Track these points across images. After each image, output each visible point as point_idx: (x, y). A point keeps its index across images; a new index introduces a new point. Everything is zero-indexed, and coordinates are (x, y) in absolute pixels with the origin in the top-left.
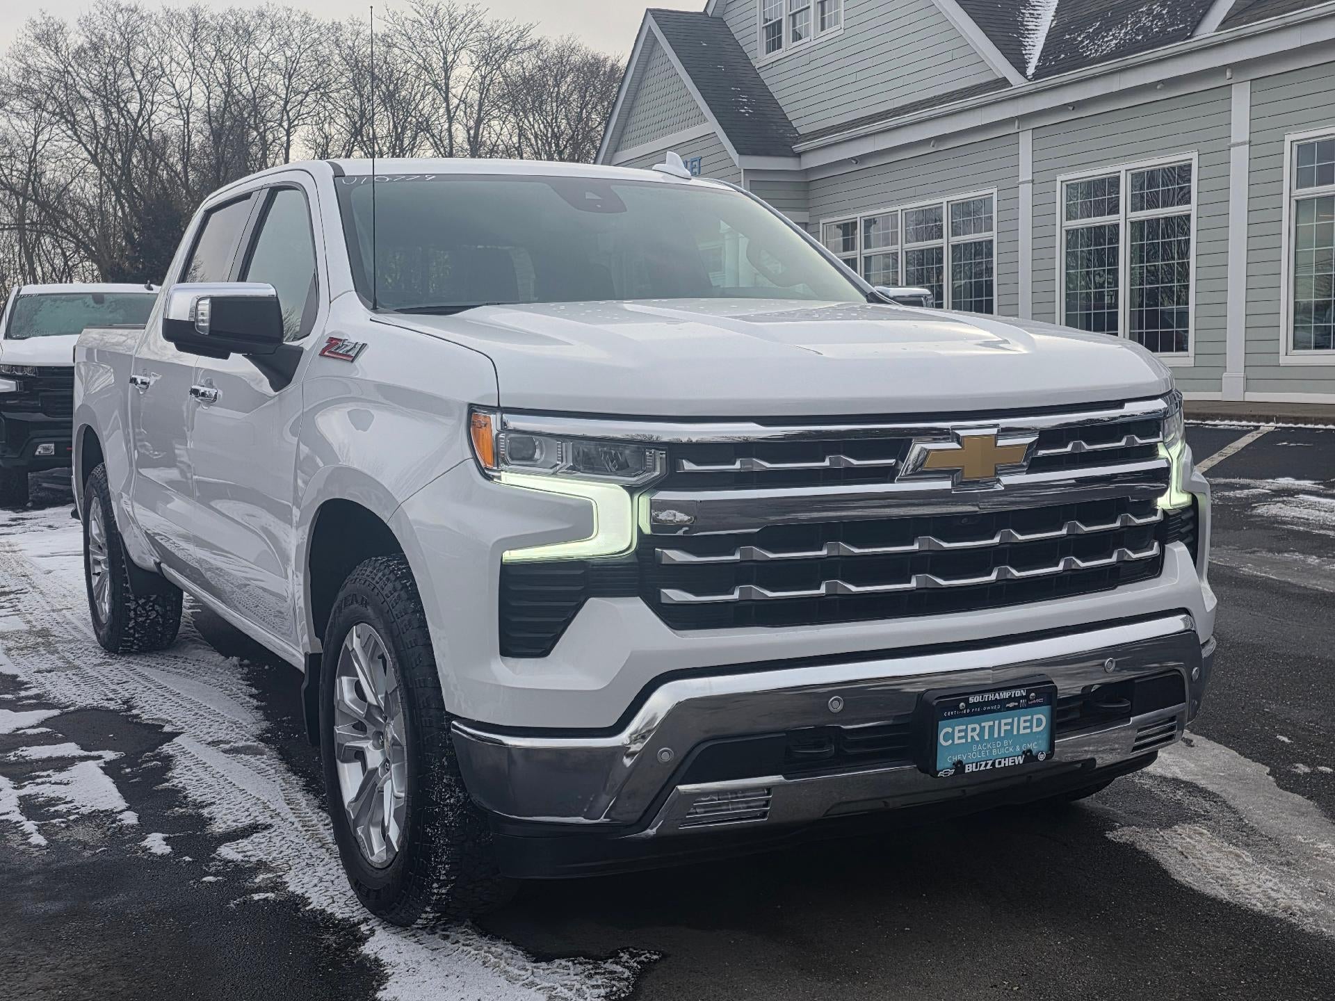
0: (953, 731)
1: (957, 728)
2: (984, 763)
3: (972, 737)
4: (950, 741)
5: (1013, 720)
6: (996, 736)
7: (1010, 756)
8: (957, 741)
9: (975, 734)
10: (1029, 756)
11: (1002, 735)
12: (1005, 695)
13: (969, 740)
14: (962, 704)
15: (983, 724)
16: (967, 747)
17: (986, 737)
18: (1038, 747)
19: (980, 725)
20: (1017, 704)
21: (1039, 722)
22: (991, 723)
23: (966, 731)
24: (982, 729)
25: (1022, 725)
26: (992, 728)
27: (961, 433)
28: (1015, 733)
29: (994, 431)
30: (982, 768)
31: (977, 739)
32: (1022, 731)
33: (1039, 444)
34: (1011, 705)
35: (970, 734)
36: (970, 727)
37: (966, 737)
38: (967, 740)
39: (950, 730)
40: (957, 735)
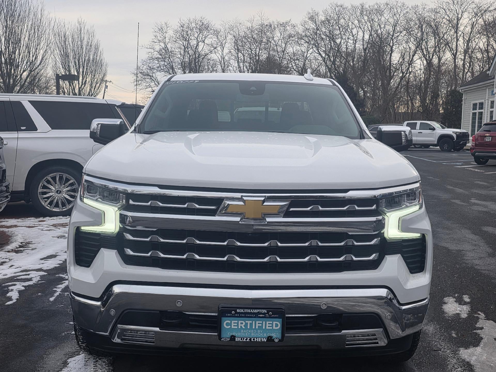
0: (231, 322)
1: (233, 322)
2: (245, 338)
3: (241, 326)
4: (229, 327)
5: (263, 322)
6: (254, 328)
7: (261, 337)
8: (233, 327)
9: (243, 326)
10: (270, 339)
11: (257, 328)
12: (256, 311)
13: (239, 327)
14: (233, 312)
15: (246, 322)
16: (239, 330)
17: (249, 327)
18: (277, 336)
19: (245, 322)
20: (264, 316)
21: (277, 325)
22: (251, 322)
23: (238, 323)
24: (246, 324)
25: (268, 325)
26: (251, 324)
27: (245, 198)
28: (264, 328)
29: (263, 199)
30: (244, 340)
31: (244, 327)
32: (267, 328)
33: (291, 205)
34: (261, 316)
35: (240, 325)
36: (240, 322)
37: (238, 326)
38: (238, 327)
39: (229, 322)
40: (233, 324)
